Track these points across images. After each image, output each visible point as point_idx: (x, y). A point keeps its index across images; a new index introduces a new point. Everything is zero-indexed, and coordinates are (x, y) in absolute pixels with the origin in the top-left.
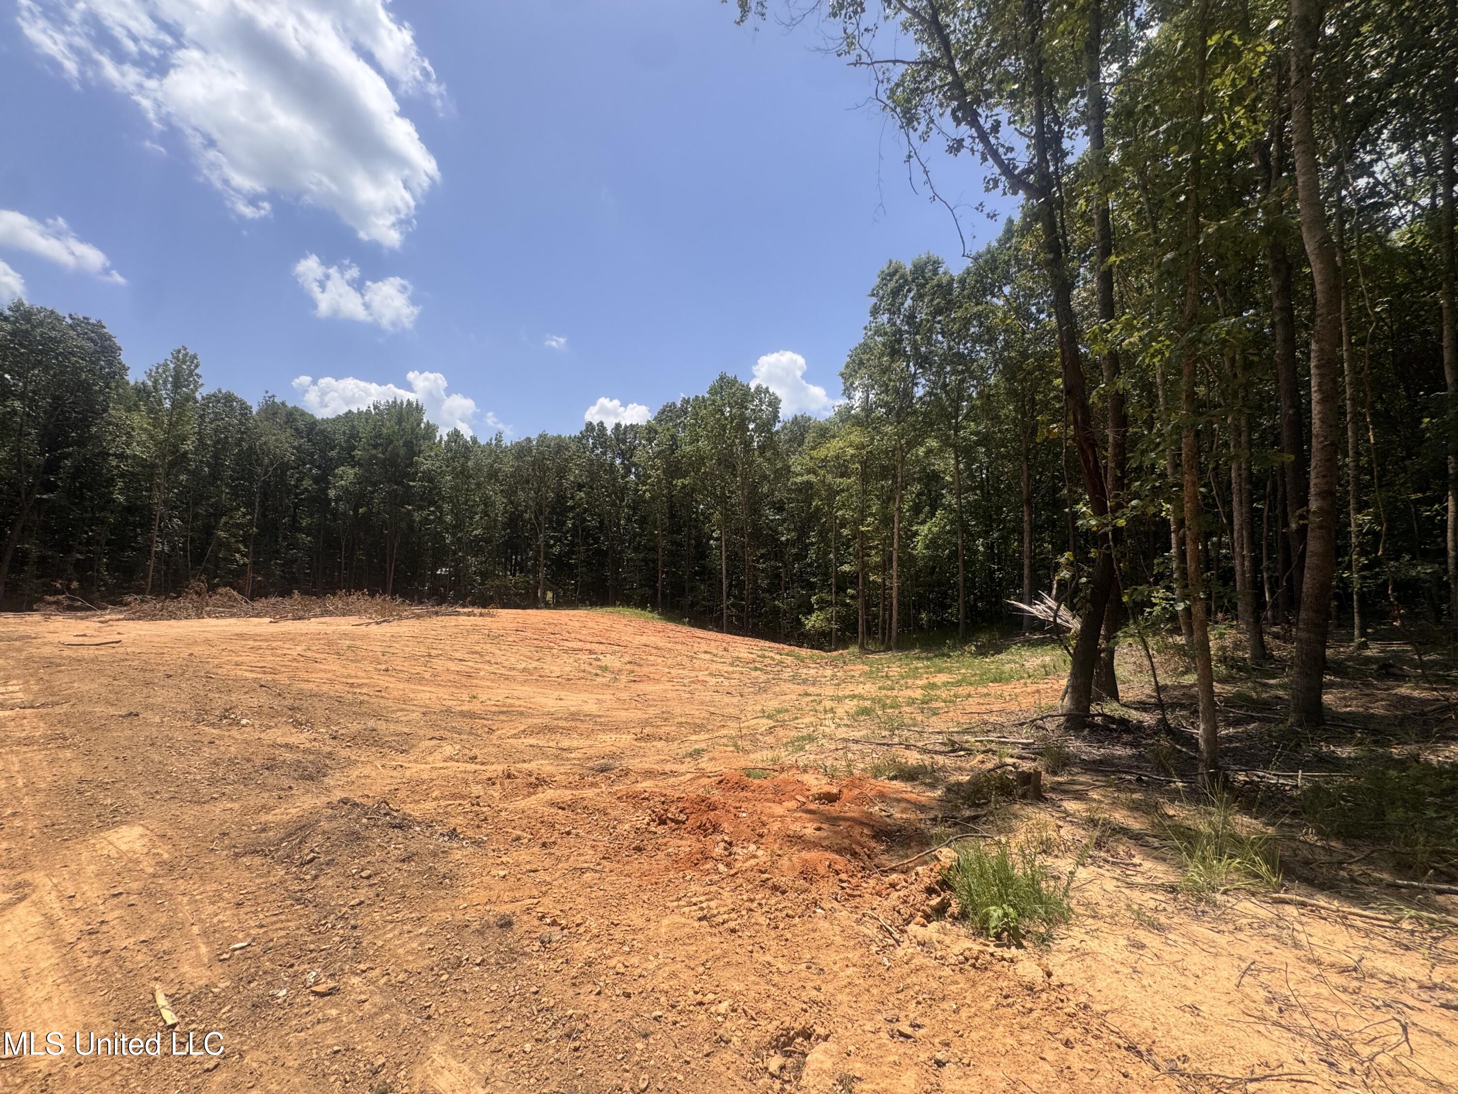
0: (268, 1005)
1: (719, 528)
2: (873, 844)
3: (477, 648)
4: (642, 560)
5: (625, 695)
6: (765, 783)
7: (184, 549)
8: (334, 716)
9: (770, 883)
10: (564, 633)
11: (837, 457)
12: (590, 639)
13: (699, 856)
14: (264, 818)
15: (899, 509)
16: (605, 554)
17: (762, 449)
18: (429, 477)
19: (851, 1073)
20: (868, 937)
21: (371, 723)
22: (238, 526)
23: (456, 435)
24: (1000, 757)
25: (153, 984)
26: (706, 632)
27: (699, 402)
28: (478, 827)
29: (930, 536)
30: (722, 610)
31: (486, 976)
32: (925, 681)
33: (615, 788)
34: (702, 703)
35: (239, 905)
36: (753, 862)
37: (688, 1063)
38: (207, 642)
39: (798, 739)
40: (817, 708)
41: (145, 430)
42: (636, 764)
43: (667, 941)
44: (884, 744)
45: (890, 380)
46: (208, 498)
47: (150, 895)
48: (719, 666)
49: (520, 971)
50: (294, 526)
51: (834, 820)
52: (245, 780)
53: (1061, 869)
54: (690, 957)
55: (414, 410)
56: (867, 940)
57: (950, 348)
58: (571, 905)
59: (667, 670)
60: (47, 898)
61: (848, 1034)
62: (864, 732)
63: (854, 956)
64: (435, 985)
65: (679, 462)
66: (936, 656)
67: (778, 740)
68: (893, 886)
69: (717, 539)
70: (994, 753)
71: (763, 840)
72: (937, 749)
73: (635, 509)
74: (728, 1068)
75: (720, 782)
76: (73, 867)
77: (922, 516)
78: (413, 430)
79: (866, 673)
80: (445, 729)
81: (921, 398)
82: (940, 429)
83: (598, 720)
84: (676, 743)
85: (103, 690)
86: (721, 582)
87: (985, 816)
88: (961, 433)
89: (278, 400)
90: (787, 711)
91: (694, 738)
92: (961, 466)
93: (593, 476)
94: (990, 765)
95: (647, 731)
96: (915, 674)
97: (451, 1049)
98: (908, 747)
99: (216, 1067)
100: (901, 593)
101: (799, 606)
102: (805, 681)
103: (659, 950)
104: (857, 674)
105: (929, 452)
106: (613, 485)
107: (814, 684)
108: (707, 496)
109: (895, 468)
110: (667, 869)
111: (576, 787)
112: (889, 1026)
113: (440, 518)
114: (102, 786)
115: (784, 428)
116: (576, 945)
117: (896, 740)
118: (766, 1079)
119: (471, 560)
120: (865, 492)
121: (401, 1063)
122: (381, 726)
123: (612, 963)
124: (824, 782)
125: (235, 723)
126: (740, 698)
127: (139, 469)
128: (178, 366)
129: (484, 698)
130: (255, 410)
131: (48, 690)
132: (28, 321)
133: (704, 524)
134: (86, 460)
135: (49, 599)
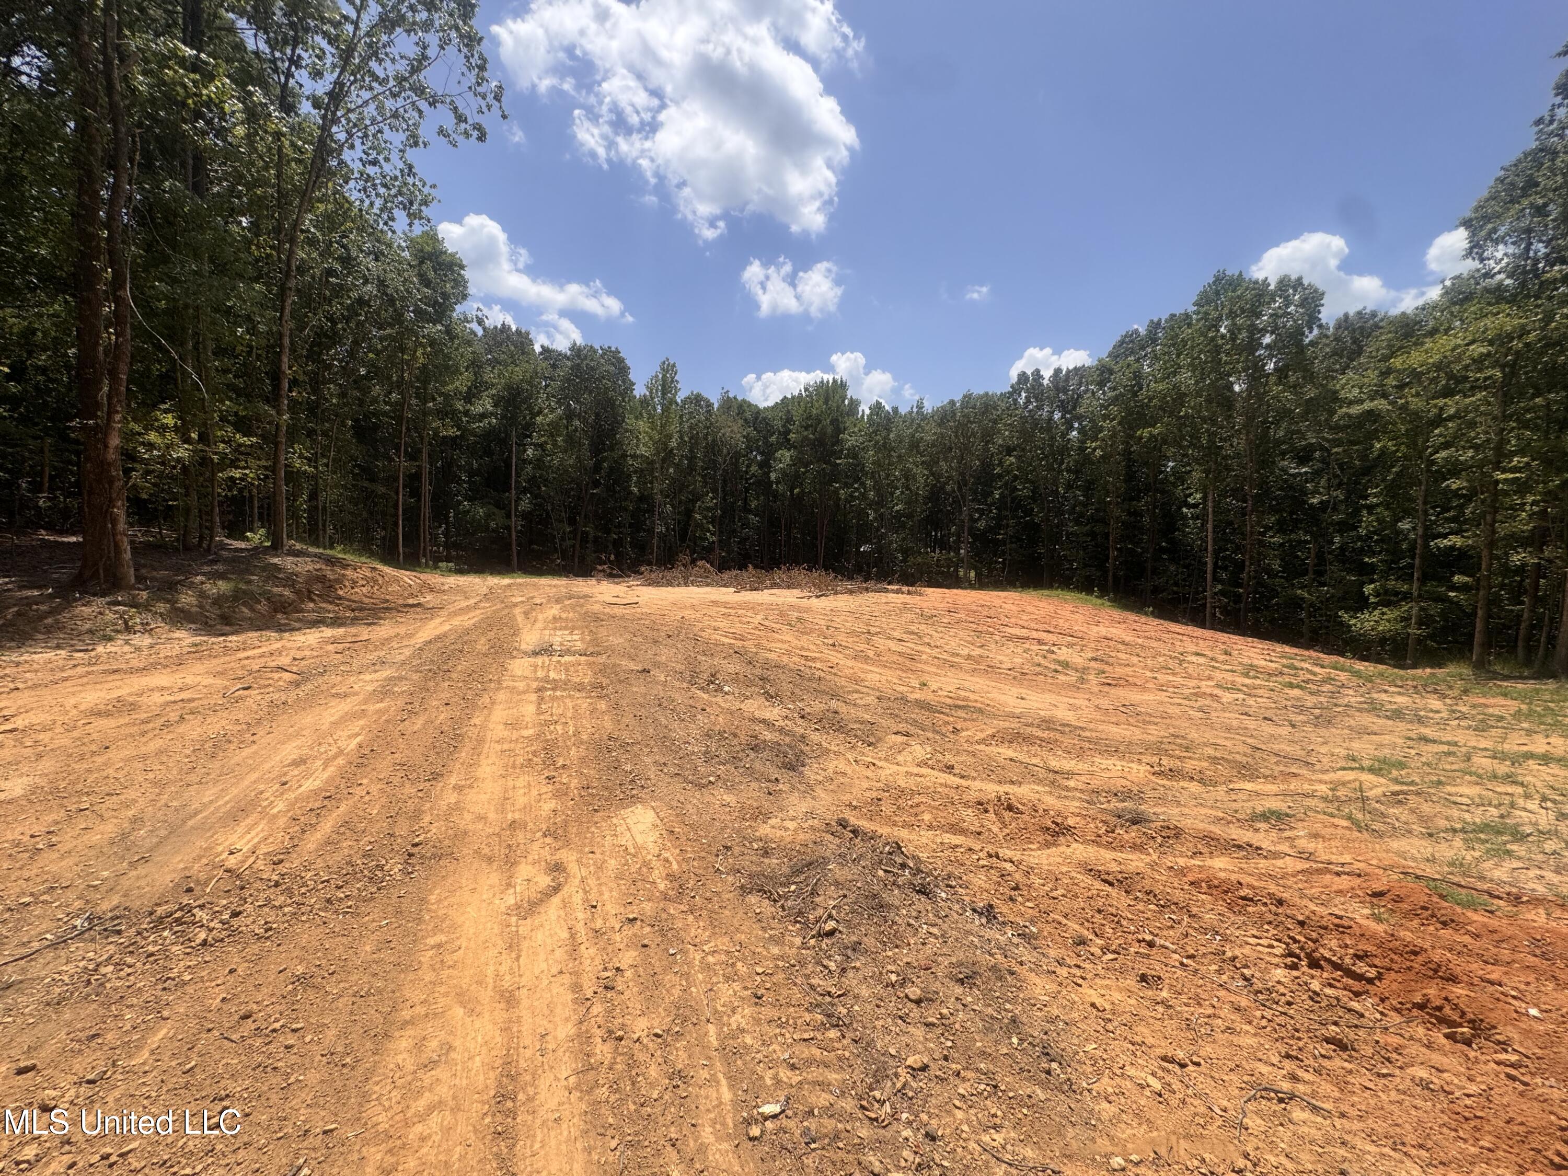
3: (913, 628)
5: (1105, 703)
7: (674, 530)
8: (797, 691)
10: (1002, 617)
11: (1445, 364)
12: (1033, 625)
14: (762, 829)
16: (1038, 528)
17: (1283, 372)
18: (854, 453)
21: (834, 704)
22: (708, 509)
23: (878, 407)
26: (1183, 627)
27: (1178, 321)
30: (1205, 598)
33: (1175, 861)
34: (1229, 730)
38: (693, 607)
41: (647, 433)
42: (1179, 818)
46: (688, 486)
48: (1229, 677)
50: (747, 510)
52: (736, 761)
55: (840, 387)
59: (1150, 674)
60: (574, 897)
65: (1145, 405)
69: (1196, 505)
73: (1078, 472)
76: (598, 855)
78: (838, 407)
80: (907, 722)
83: (1083, 734)
84: (1222, 790)
85: (627, 645)
86: (1203, 561)
89: (731, 395)
93: (1026, 436)
95: (1165, 762)
101: (1340, 598)
102: (1399, 715)
106: (1051, 446)
107: (1423, 723)
111: (1111, 847)
113: (864, 494)
114: (624, 745)
115: (1325, 334)
119: (893, 536)
122: (842, 708)
125: (719, 689)
126: (1290, 729)
127: (645, 465)
128: (664, 376)
129: (934, 686)
130: (716, 406)
131: (595, 642)
132: (579, 356)
133: (1176, 487)
134: (615, 462)
135: (599, 568)
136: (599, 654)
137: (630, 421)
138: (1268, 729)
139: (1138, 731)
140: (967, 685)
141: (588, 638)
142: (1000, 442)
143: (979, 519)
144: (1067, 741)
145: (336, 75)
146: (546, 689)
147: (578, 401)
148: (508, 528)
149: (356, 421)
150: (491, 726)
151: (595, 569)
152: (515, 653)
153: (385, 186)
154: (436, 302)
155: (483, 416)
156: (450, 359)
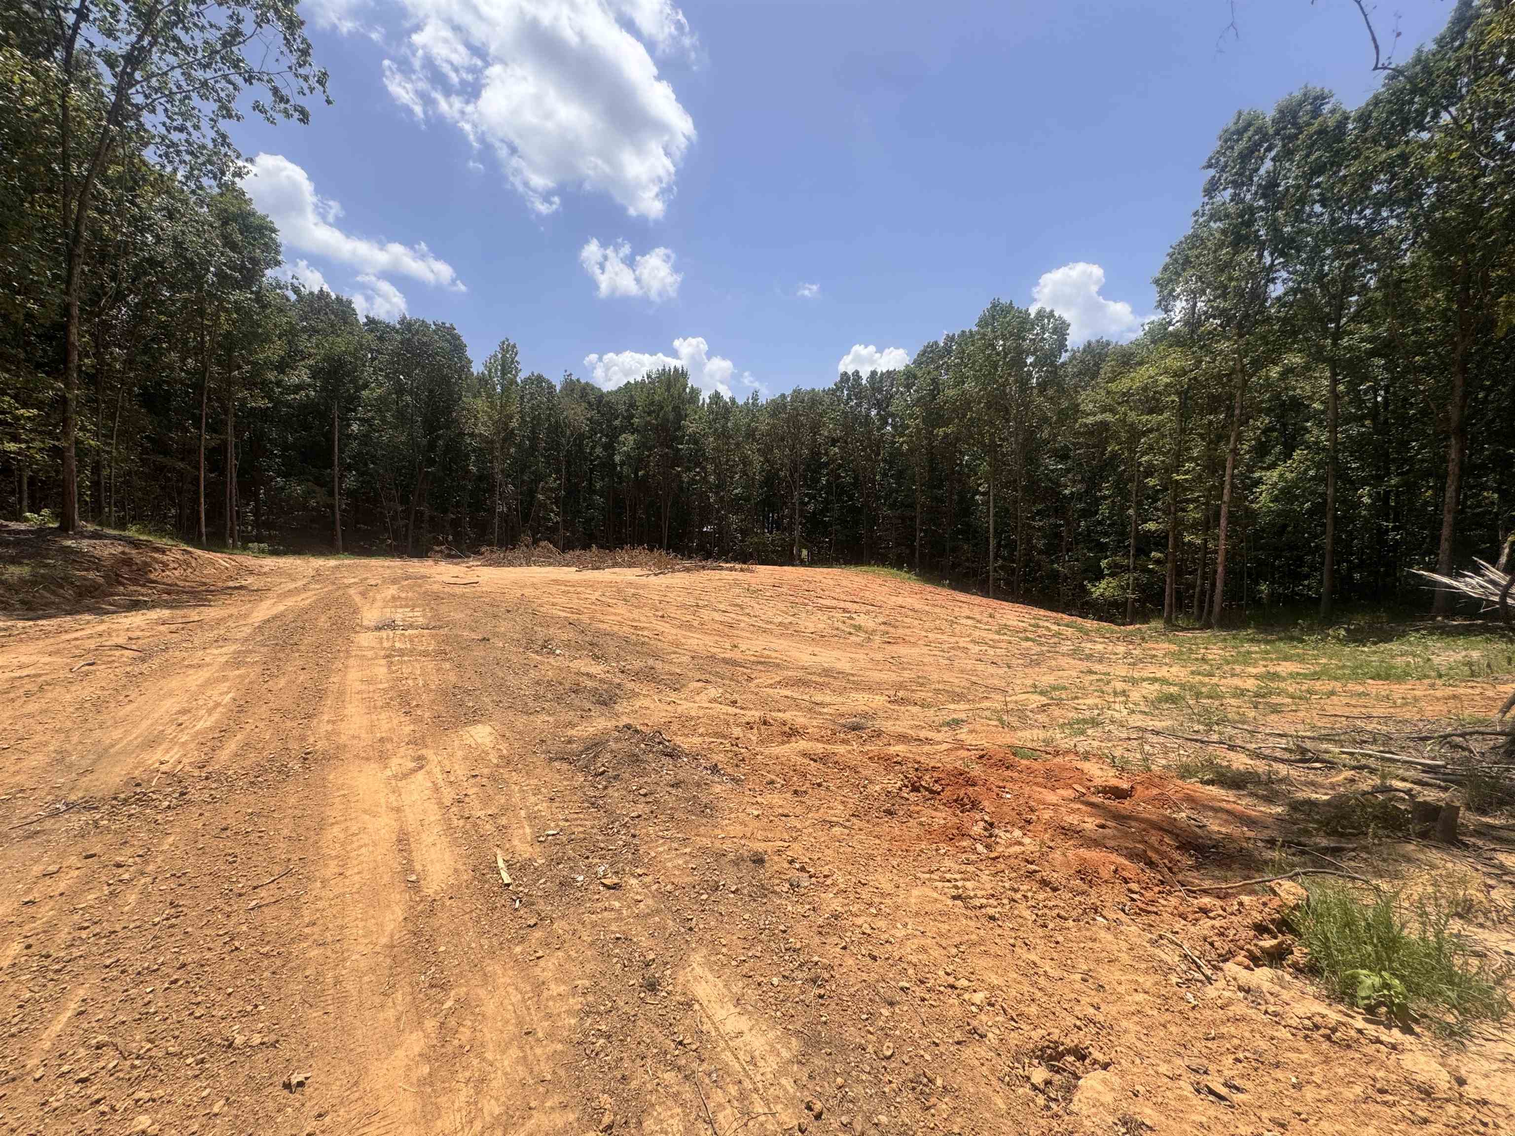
0: (570, 885)
1: (987, 481)
2: (1176, 855)
3: (738, 601)
4: (899, 518)
5: (879, 656)
6: (1035, 765)
7: (516, 510)
8: (622, 653)
9: (1038, 876)
10: (819, 590)
11: (1145, 389)
12: (844, 597)
13: (955, 831)
14: (571, 732)
15: (1235, 451)
16: (859, 511)
17: (1042, 387)
18: (694, 439)
19: (1137, 1117)
20: (1166, 963)
21: (651, 662)
22: (551, 490)
23: (717, 397)
24: (1383, 777)
25: (495, 849)
26: (968, 596)
27: (966, 338)
28: (737, 766)
29: (1281, 484)
30: (988, 572)
31: (739, 904)
32: (1261, 670)
33: (867, 748)
34: (962, 672)
35: (552, 799)
36: (1017, 849)
37: (937, 1045)
38: (533, 585)
39: (1078, 722)
40: (1105, 689)
41: (486, 412)
42: (889, 726)
43: (917, 913)
44: (1196, 741)
45: (1231, 279)
46: (530, 467)
47: (494, 780)
48: (984, 634)
49: (770, 908)
50: (591, 490)
51: (1121, 818)
52: (559, 699)
53: (1488, 944)
54: (942, 936)
55: (680, 376)
56: (1165, 967)
57: (1334, 221)
58: (820, 855)
59: (925, 634)
60: (434, 770)
61: (1135, 1070)
62: (1169, 723)
63: (1147, 982)
64: (697, 902)
65: (941, 408)
66: (1281, 639)
67: (1052, 719)
68: (1204, 911)
69: (983, 494)
70: (1372, 771)
71: (1030, 827)
72: (1278, 755)
73: (891, 463)
74: (983, 1064)
75: (981, 757)
76: (449, 750)
77: (1269, 459)
78: (680, 395)
79: (1173, 654)
80: (710, 673)
81: (1279, 299)
82: (1307, 339)
83: (851, 678)
84: (932, 710)
85: (467, 619)
86: (987, 539)
87: (1353, 850)
88: (1345, 342)
89: (574, 378)
90: (1065, 688)
91: (952, 706)
92: (1341, 388)
93: (848, 429)
94: (1365, 786)
95: (901, 694)
96: (1246, 659)
97: (709, 964)
98: (1232, 748)
99: (535, 925)
100: (1230, 556)
101: (1086, 571)
102: (1089, 657)
103: (907, 920)
104: (1160, 654)
105: (1288, 371)
106: (869, 439)
107: (1100, 661)
108: (974, 445)
109: (1231, 397)
110: (919, 838)
111: (828, 742)
112: (1194, 1077)
113: (704, 478)
114: (467, 692)
115: (1073, 358)
116: (823, 895)
117: (1215, 737)
118: (1027, 1090)
119: (733, 518)
120: (1183, 431)
121: (667, 963)
122: (659, 665)
123: (859, 921)
124: (1111, 774)
125: (552, 652)
126: (1007, 669)
127: (484, 445)
128: (504, 356)
129: (744, 648)
130: (558, 388)
131: (437, 617)
132: (410, 331)
133: (969, 477)
134: (451, 439)
135: (437, 548)
136: (441, 627)
137: (467, 399)
138: (992, 669)
139: (894, 675)
140: (772, 646)
141: (429, 615)
142: (826, 434)
143: (809, 503)
144: (836, 683)
145: (133, 38)
146: (395, 656)
147: (408, 375)
148: (332, 507)
149: (144, 388)
150: (348, 683)
151: (432, 549)
152: (358, 629)
153: (191, 153)
154: (243, 266)
155: (298, 388)
156: (259, 326)
